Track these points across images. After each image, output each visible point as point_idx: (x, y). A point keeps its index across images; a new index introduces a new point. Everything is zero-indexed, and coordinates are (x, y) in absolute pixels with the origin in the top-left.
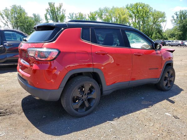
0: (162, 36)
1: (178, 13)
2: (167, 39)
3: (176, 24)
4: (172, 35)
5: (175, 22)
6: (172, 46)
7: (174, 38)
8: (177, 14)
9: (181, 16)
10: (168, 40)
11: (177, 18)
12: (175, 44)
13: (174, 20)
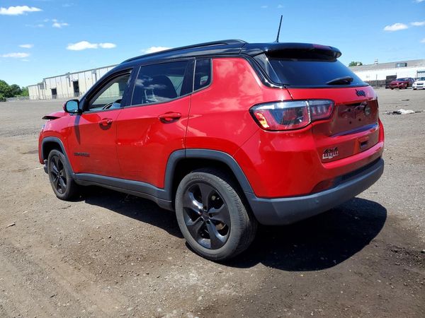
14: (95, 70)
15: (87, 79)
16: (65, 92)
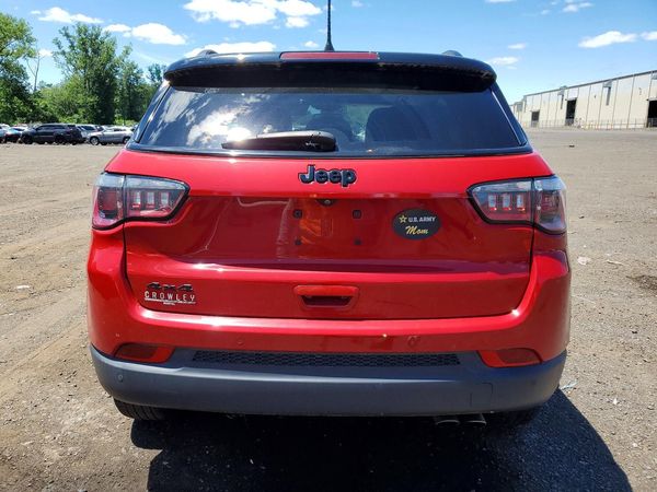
0: (33, 107)
1: (73, 32)
2: (54, 119)
3: (71, 67)
4: (68, 108)
5: (69, 61)
6: (104, 144)
7: (76, 116)
8: (67, 35)
9: (83, 44)
10: (58, 122)
11: (72, 47)
12: (113, 136)
13: (64, 53)
14: (610, 81)
15: (592, 96)
16: (552, 118)
